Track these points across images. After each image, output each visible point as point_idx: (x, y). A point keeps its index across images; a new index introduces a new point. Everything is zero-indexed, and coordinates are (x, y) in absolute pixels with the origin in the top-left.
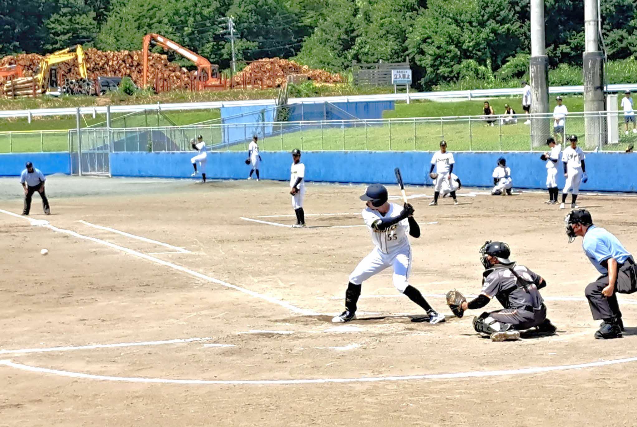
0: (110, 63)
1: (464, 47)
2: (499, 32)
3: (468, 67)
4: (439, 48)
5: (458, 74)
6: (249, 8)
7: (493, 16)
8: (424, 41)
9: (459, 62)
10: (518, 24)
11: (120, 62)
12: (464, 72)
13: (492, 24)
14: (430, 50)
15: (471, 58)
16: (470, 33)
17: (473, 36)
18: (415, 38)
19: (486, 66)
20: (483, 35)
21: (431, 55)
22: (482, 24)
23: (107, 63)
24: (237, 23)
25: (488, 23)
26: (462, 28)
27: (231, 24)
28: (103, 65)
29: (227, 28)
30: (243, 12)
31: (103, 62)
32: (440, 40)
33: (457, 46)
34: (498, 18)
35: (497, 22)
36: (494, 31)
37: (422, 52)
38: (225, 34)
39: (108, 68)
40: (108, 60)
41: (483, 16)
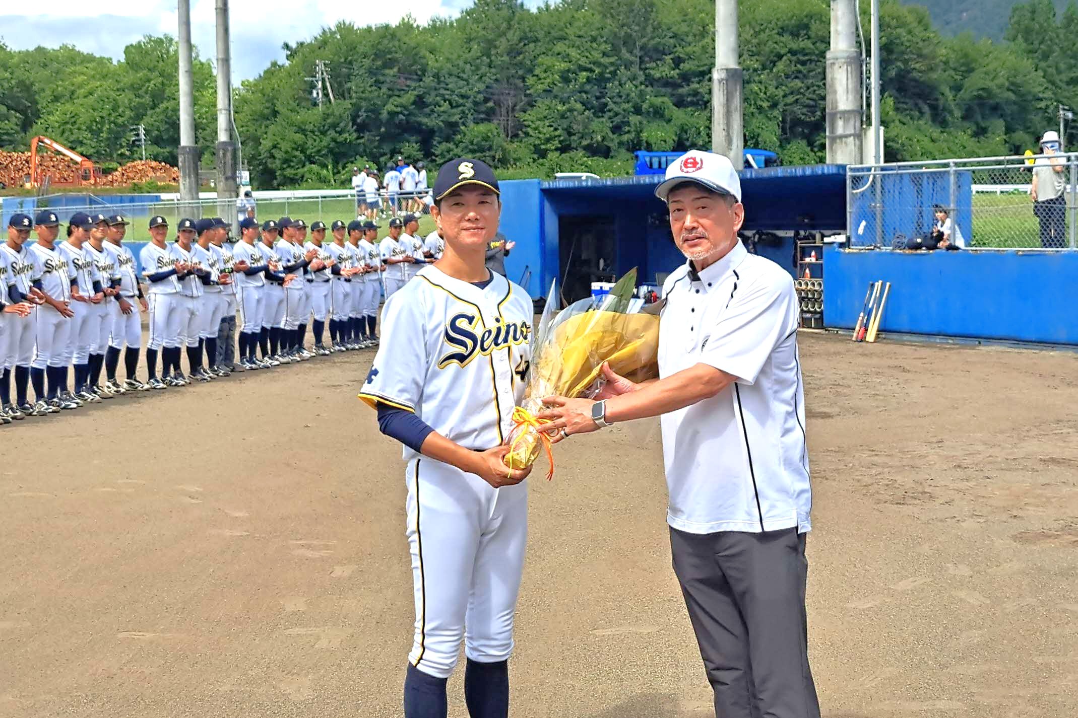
0: (14, 164)
1: (308, 152)
2: (338, 140)
3: (310, 171)
4: (287, 152)
5: (303, 177)
6: (160, 117)
7: (334, 126)
8: (275, 147)
9: (304, 166)
10: (355, 135)
11: (24, 162)
12: (307, 175)
13: (332, 133)
14: (278, 154)
15: (314, 163)
16: (313, 141)
17: (315, 144)
18: (266, 144)
19: (327, 170)
20: (324, 143)
21: (279, 159)
22: (324, 133)
23: (11, 162)
24: (147, 132)
25: (329, 133)
26: (306, 136)
27: (142, 132)
28: (7, 165)
29: (138, 135)
30: (155, 121)
31: (7, 162)
32: (285, 146)
33: (302, 152)
34: (337, 129)
35: (336, 132)
36: (334, 140)
37: (273, 157)
38: (136, 140)
39: (12, 168)
40: (12, 161)
41: (324, 126)
